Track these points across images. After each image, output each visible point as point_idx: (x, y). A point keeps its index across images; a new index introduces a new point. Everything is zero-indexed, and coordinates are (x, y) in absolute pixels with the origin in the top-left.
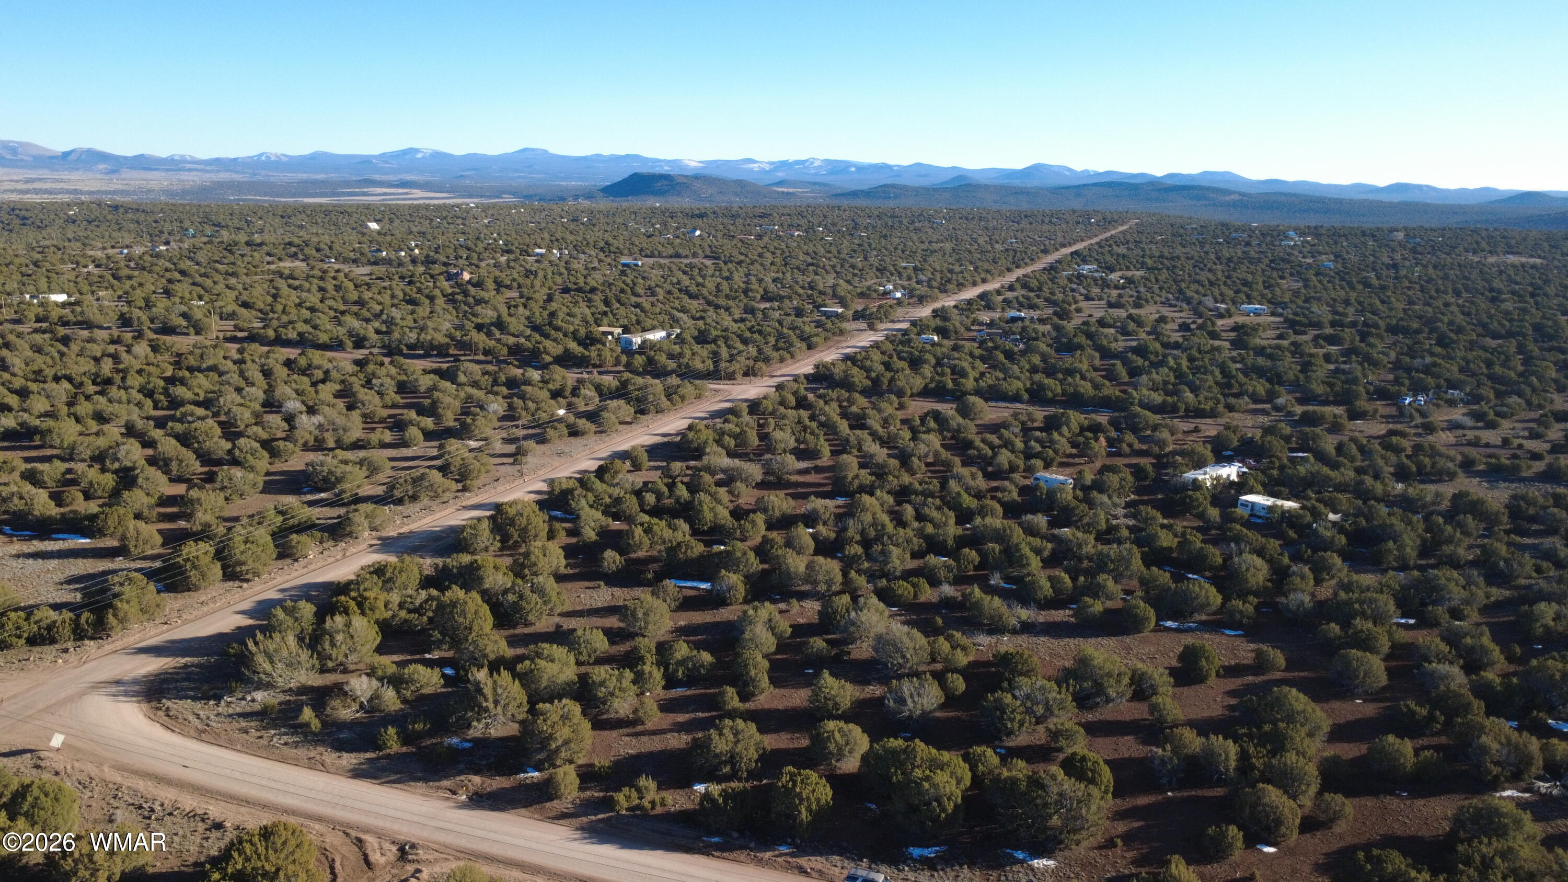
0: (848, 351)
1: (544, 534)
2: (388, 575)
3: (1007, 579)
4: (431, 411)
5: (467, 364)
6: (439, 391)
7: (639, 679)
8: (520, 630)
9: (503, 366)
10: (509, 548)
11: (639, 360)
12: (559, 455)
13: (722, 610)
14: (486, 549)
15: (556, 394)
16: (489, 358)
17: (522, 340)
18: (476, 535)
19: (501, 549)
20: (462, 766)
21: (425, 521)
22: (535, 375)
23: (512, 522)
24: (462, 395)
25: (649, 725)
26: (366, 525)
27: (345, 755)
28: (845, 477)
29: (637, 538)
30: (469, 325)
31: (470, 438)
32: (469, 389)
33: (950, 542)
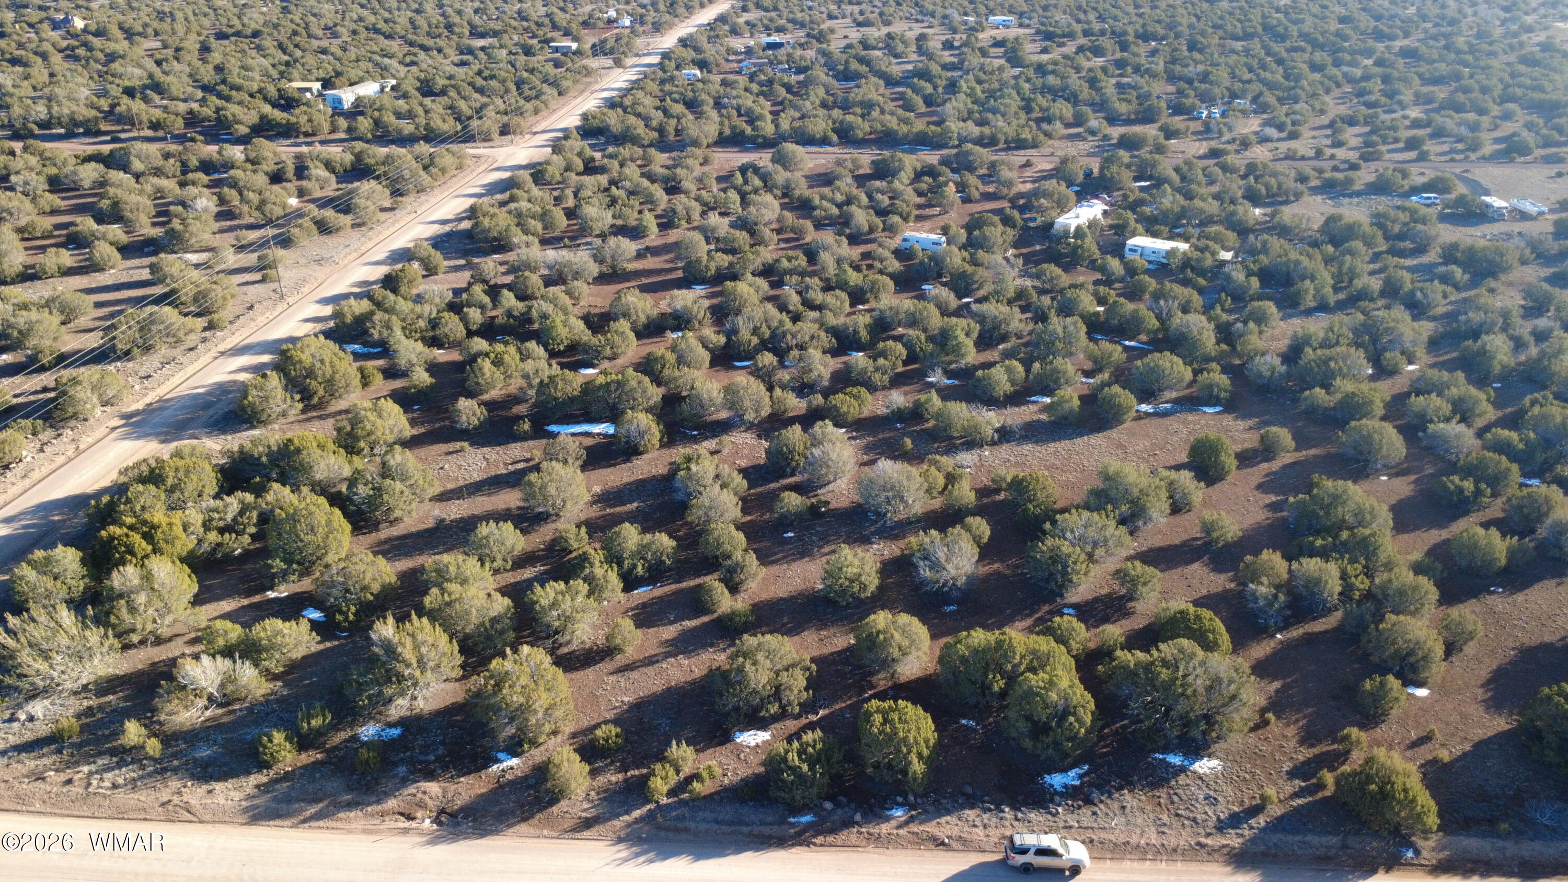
0: (606, 94)
1: (356, 381)
2: (170, 482)
3: (949, 374)
4: (114, 215)
5: (139, 146)
6: (112, 185)
7: (595, 589)
8: (386, 533)
9: (188, 144)
10: (315, 408)
11: (364, 124)
12: (319, 261)
13: (637, 462)
14: (284, 414)
15: (277, 178)
16: (161, 134)
17: (195, 106)
18: (267, 398)
19: (303, 411)
20: (402, 770)
21: (176, 380)
22: (236, 153)
23: (311, 374)
24: (149, 188)
25: (631, 652)
26: (95, 399)
27: (218, 786)
28: (698, 261)
29: (488, 375)
30: (115, 91)
31: (186, 251)
32: (155, 180)
33: (864, 334)
